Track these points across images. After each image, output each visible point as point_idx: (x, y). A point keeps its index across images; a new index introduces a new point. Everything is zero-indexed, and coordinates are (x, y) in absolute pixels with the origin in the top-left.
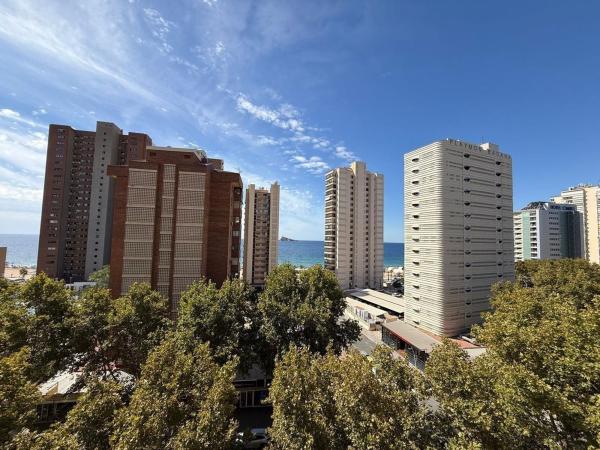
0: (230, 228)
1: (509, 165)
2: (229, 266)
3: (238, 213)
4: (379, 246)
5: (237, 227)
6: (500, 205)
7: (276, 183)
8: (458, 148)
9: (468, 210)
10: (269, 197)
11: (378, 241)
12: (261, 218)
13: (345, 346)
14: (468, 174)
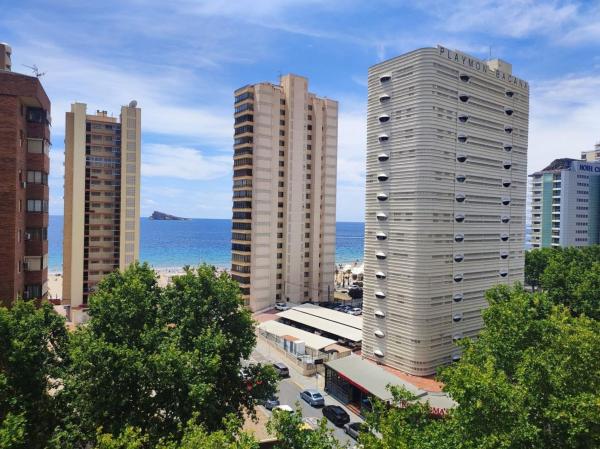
0: (20, 195)
1: (525, 98)
2: (18, 272)
3: (38, 163)
4: (327, 229)
5: (38, 191)
6: (509, 163)
7: (133, 104)
8: (452, 64)
9: (462, 170)
10: (119, 132)
11: (327, 220)
12: (101, 176)
13: (251, 409)
14: (465, 109)
